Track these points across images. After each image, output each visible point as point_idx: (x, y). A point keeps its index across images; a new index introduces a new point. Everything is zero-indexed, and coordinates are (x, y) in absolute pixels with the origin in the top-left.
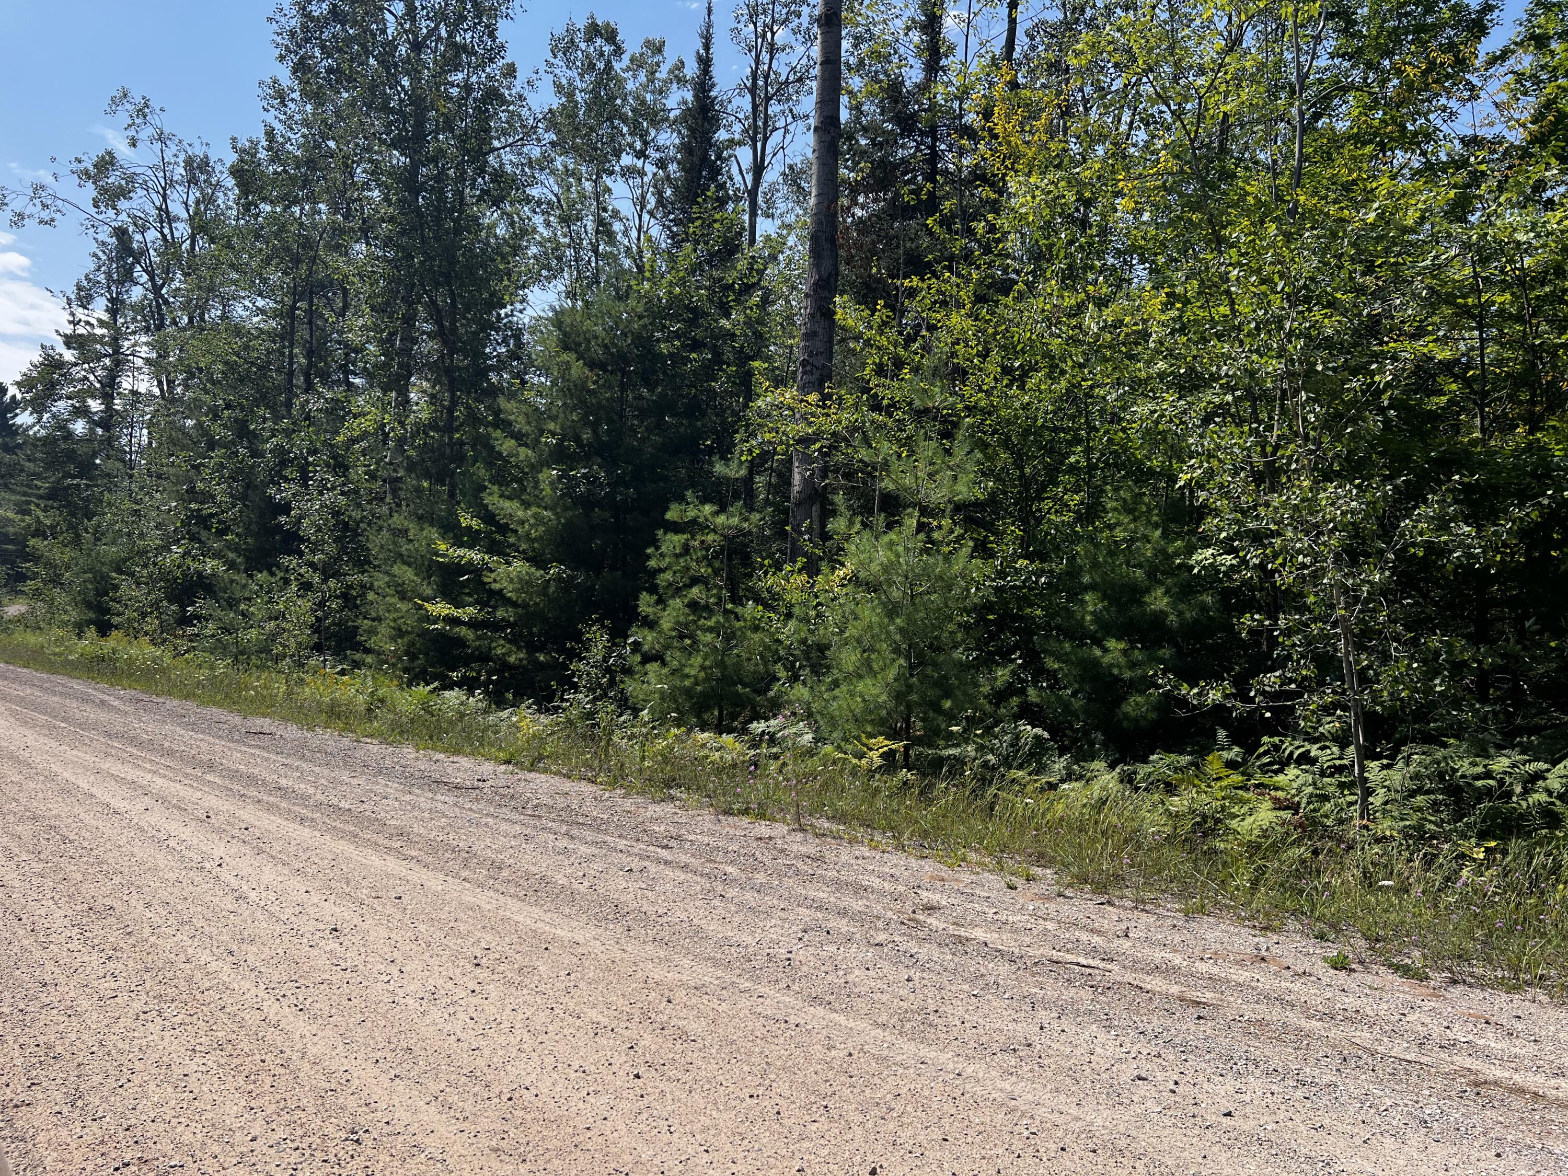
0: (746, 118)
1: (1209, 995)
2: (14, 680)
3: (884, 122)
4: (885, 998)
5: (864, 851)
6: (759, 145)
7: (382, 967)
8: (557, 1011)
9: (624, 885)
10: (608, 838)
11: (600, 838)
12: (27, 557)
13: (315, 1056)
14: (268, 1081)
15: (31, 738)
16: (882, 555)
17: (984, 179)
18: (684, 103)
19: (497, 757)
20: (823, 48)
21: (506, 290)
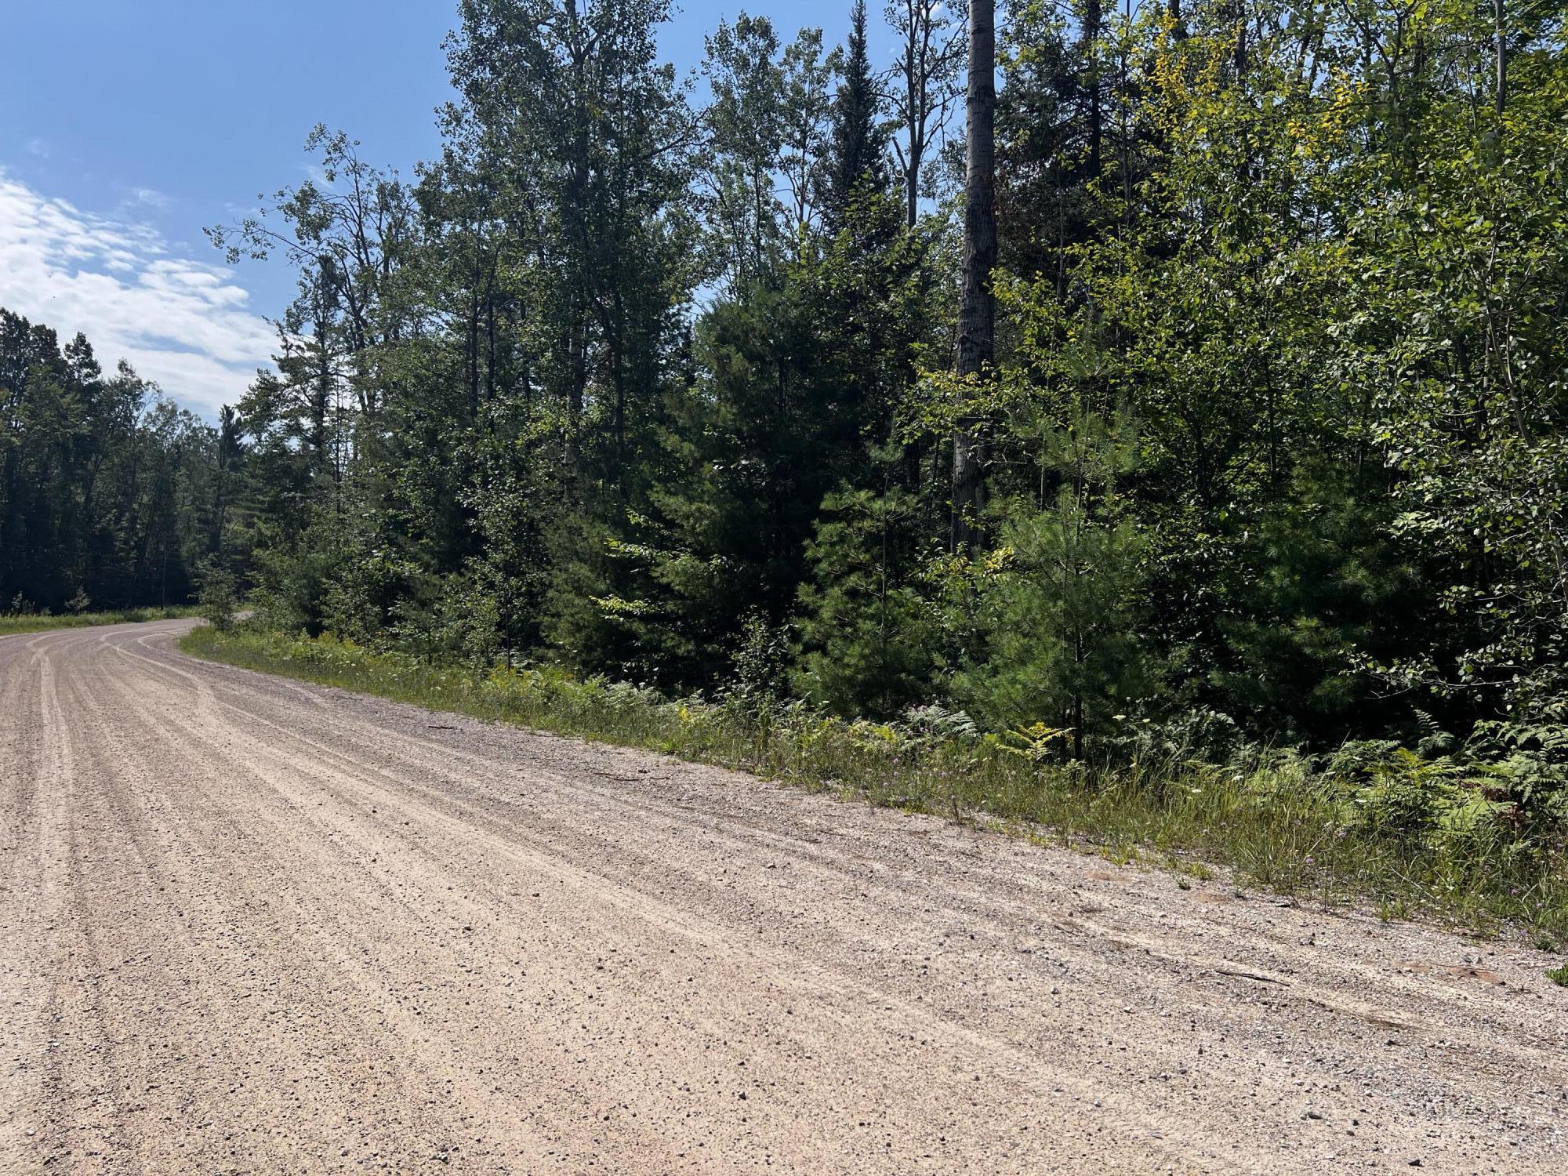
0: (903, 99)
1: (1405, 1015)
2: (234, 681)
3: (1043, 87)
4: (1025, 1013)
5: (1024, 846)
6: (917, 124)
7: (505, 969)
8: (672, 1020)
9: (765, 882)
10: (758, 832)
11: (749, 831)
12: (253, 566)
13: (423, 1065)
14: (373, 1089)
15: (236, 735)
17: (1148, 136)
18: (840, 90)
19: (660, 748)
20: (975, 17)
21: (673, 290)
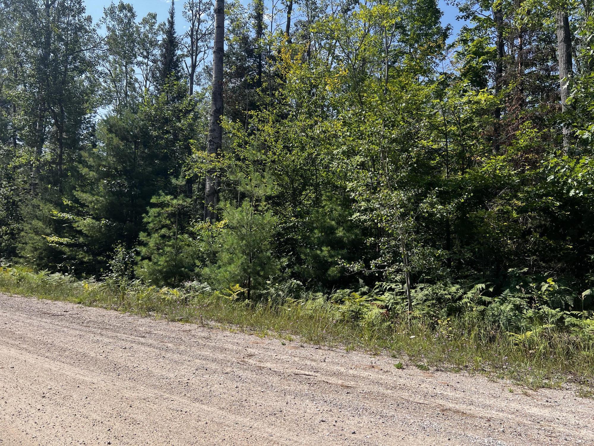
0: (189, 47)
1: (352, 383)
3: (241, 51)
4: (225, 396)
5: (228, 333)
6: (194, 57)
8: (77, 416)
9: (121, 355)
10: (119, 334)
11: (115, 334)
16: (237, 216)
17: (278, 75)
18: (163, 39)
19: (74, 301)
20: (217, 22)
21: (88, 107)
